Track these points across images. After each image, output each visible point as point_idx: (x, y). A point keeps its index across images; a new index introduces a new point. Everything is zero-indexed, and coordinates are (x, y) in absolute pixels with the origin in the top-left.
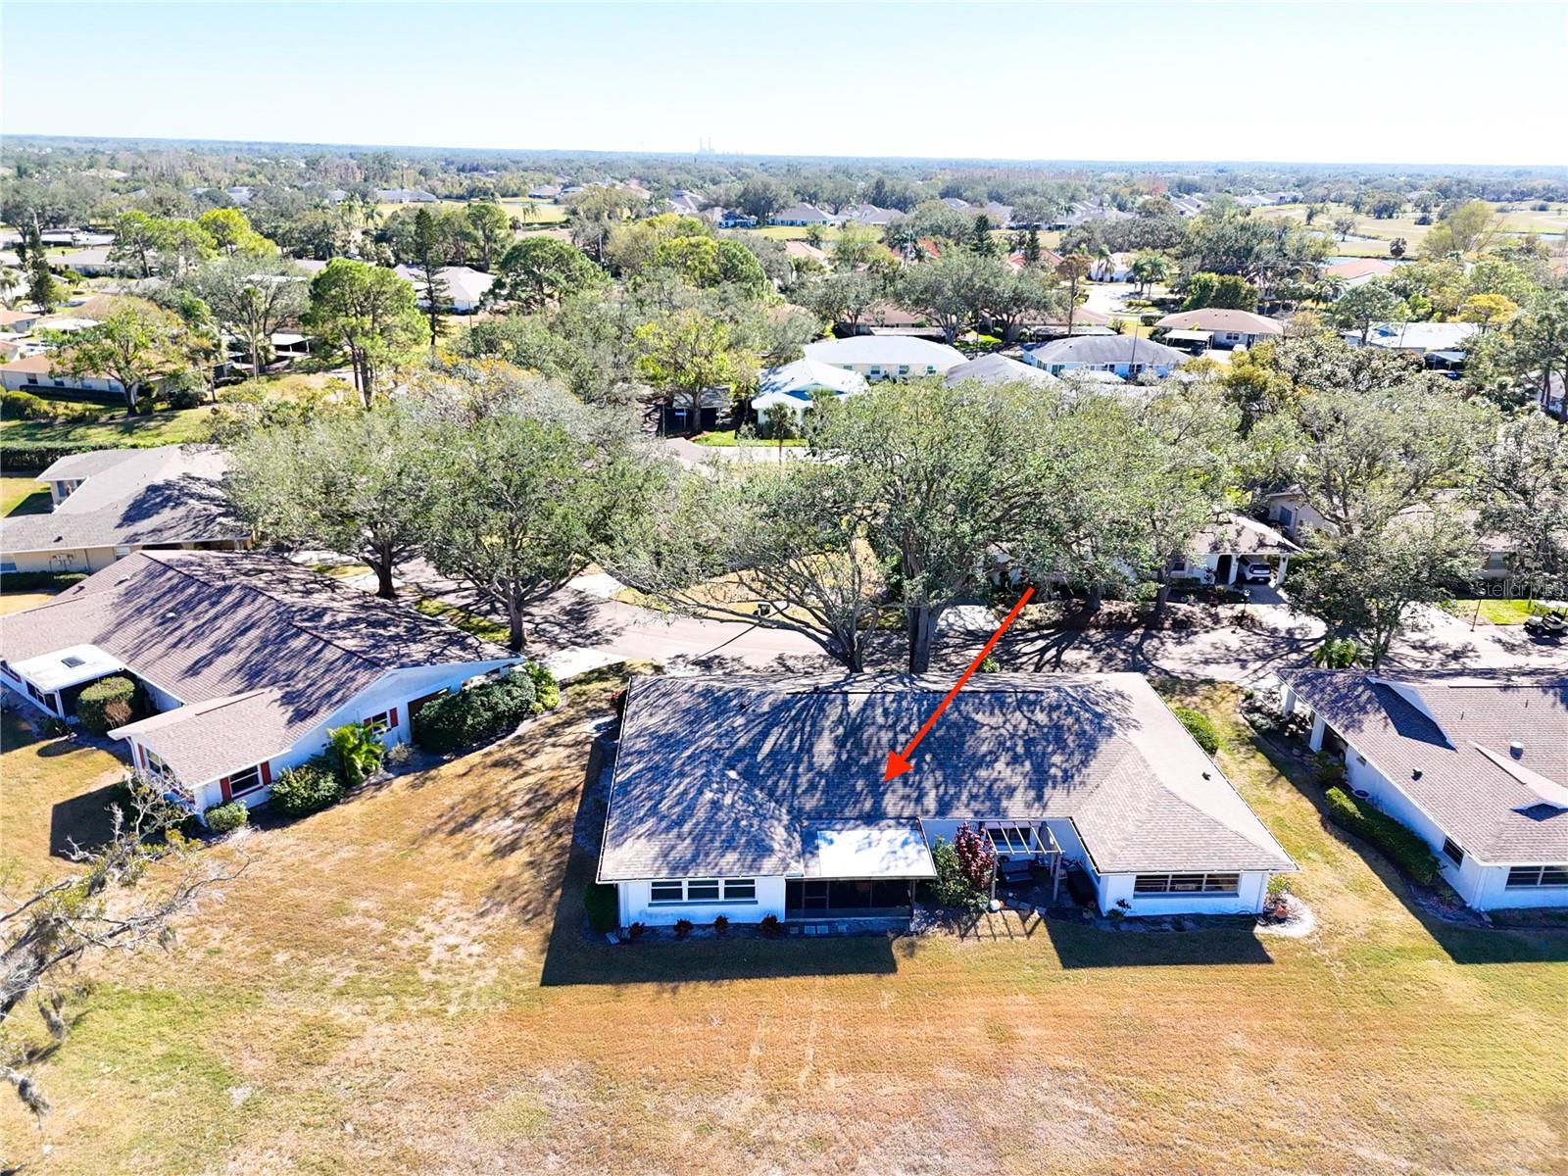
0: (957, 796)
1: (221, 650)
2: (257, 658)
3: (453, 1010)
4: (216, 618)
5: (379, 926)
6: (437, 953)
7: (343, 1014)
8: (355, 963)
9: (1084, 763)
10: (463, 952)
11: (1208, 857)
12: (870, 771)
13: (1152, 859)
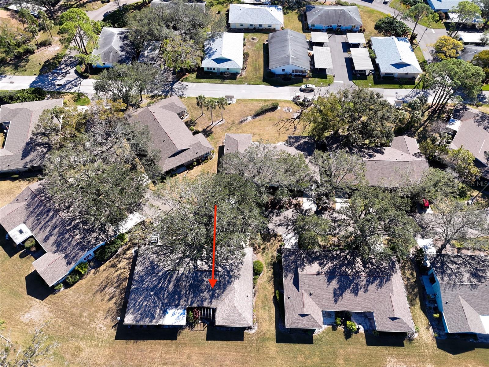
0: (194, 301)
1: (51, 234)
2: (59, 240)
3: (100, 345)
4: (48, 221)
5: (88, 321)
6: (98, 329)
7: (82, 344)
8: (84, 331)
9: (223, 293)
10: (103, 329)
11: (237, 323)
12: (179, 293)
13: (226, 323)
